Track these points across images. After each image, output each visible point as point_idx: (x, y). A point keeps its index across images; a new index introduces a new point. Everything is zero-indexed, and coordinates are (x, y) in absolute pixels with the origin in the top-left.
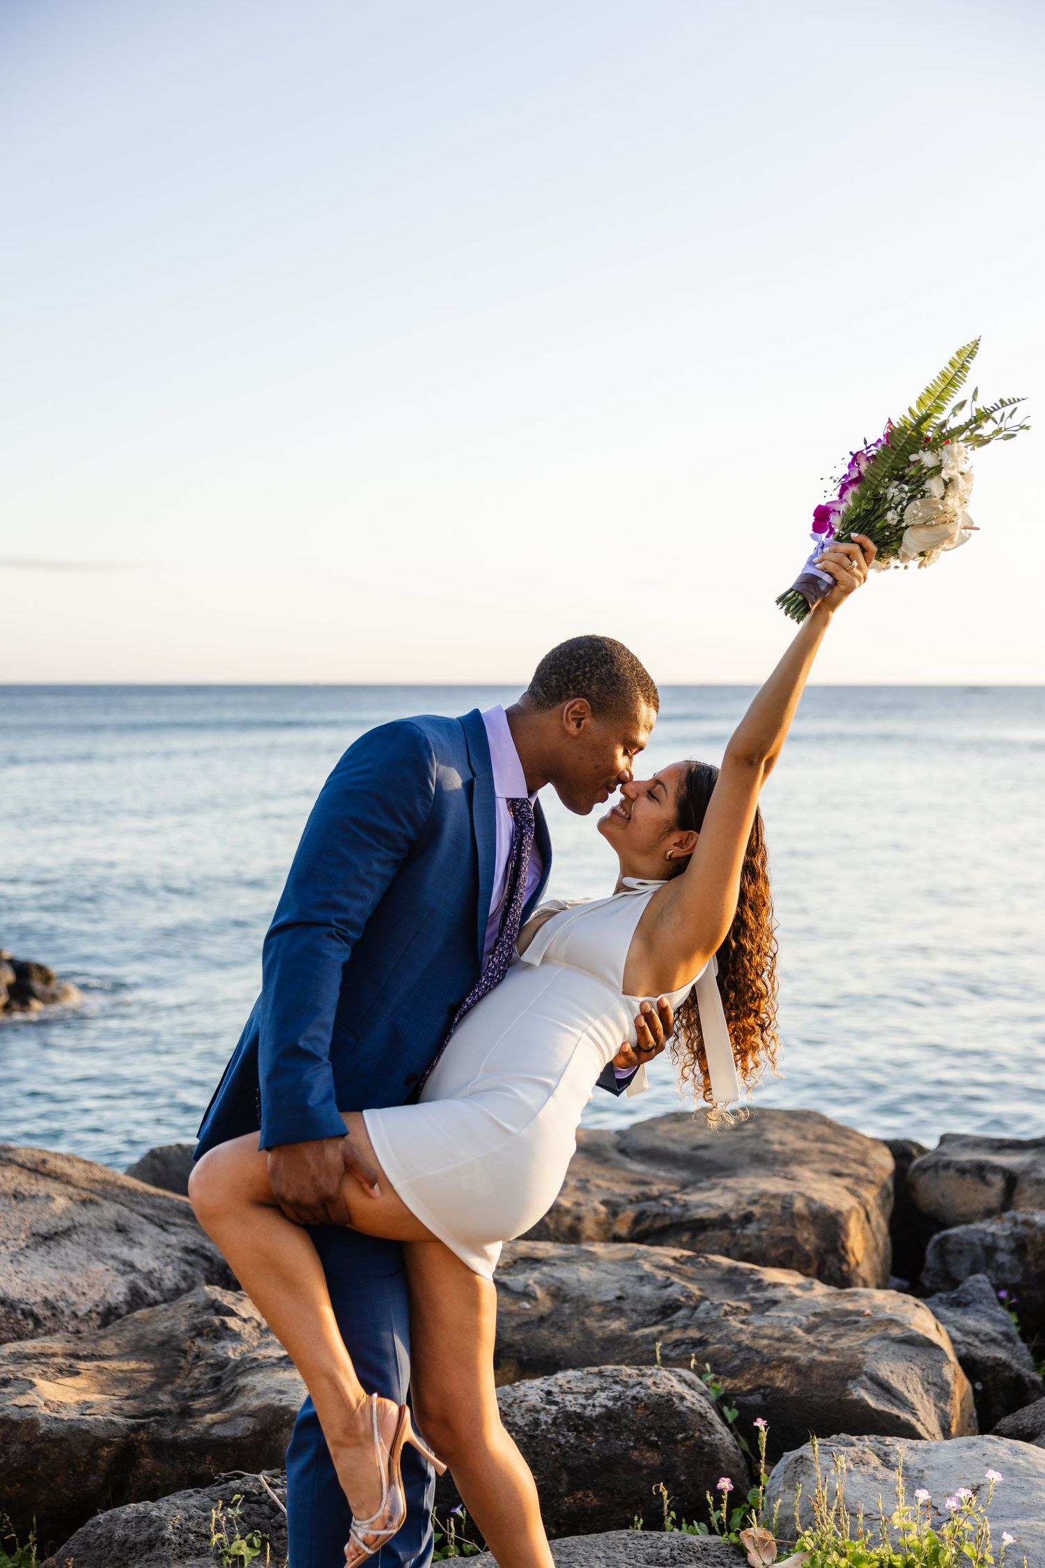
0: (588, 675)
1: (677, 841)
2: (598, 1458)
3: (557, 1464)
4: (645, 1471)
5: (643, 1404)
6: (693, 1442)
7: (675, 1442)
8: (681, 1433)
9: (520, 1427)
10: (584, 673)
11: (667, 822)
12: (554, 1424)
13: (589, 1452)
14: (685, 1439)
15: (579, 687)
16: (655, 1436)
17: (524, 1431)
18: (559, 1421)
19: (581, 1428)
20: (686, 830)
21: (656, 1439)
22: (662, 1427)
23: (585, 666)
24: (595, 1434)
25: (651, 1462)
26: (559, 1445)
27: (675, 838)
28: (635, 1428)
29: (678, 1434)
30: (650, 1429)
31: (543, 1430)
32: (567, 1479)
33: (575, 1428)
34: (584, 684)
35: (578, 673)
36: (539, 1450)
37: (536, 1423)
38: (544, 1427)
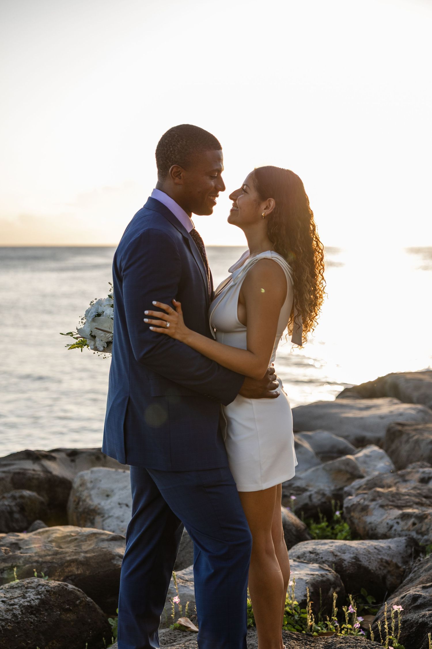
0: (173, 152)
1: (265, 207)
2: (51, 623)
3: (36, 632)
4: (72, 623)
5: (52, 593)
6: (84, 603)
7: (77, 605)
8: (78, 601)
9: (10, 620)
10: (171, 151)
11: (255, 201)
12: (23, 613)
13: (46, 622)
14: (80, 603)
15: (171, 159)
16: (67, 606)
17: (13, 621)
18: (24, 611)
19: (35, 612)
20: (266, 200)
21: (68, 607)
22: (68, 600)
23: (170, 148)
24: (42, 613)
25: (72, 618)
26: (31, 623)
27: (263, 206)
28: (57, 605)
29: (77, 601)
30: (64, 602)
31: (20, 618)
32: (43, 638)
33: (32, 613)
34: (173, 157)
35: (168, 153)
36: (25, 628)
37: (14, 615)
38: (20, 616)
